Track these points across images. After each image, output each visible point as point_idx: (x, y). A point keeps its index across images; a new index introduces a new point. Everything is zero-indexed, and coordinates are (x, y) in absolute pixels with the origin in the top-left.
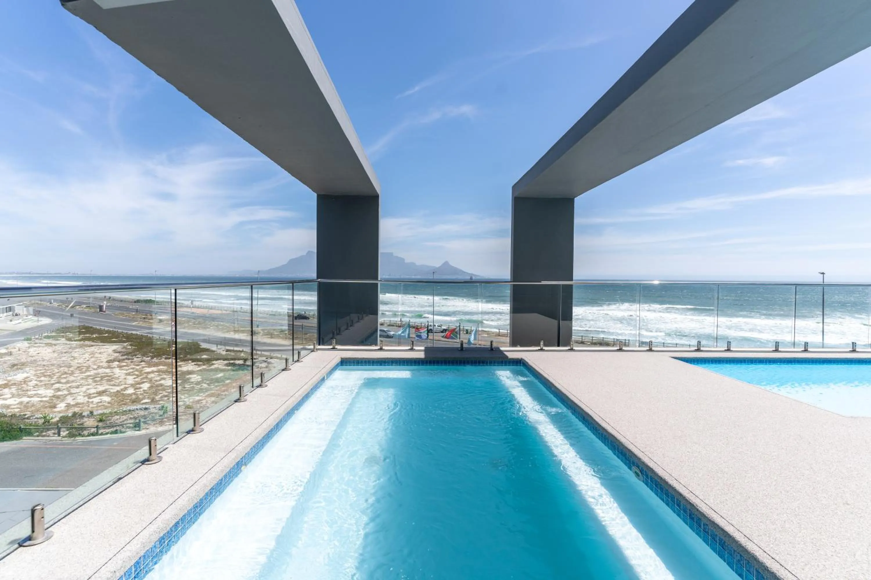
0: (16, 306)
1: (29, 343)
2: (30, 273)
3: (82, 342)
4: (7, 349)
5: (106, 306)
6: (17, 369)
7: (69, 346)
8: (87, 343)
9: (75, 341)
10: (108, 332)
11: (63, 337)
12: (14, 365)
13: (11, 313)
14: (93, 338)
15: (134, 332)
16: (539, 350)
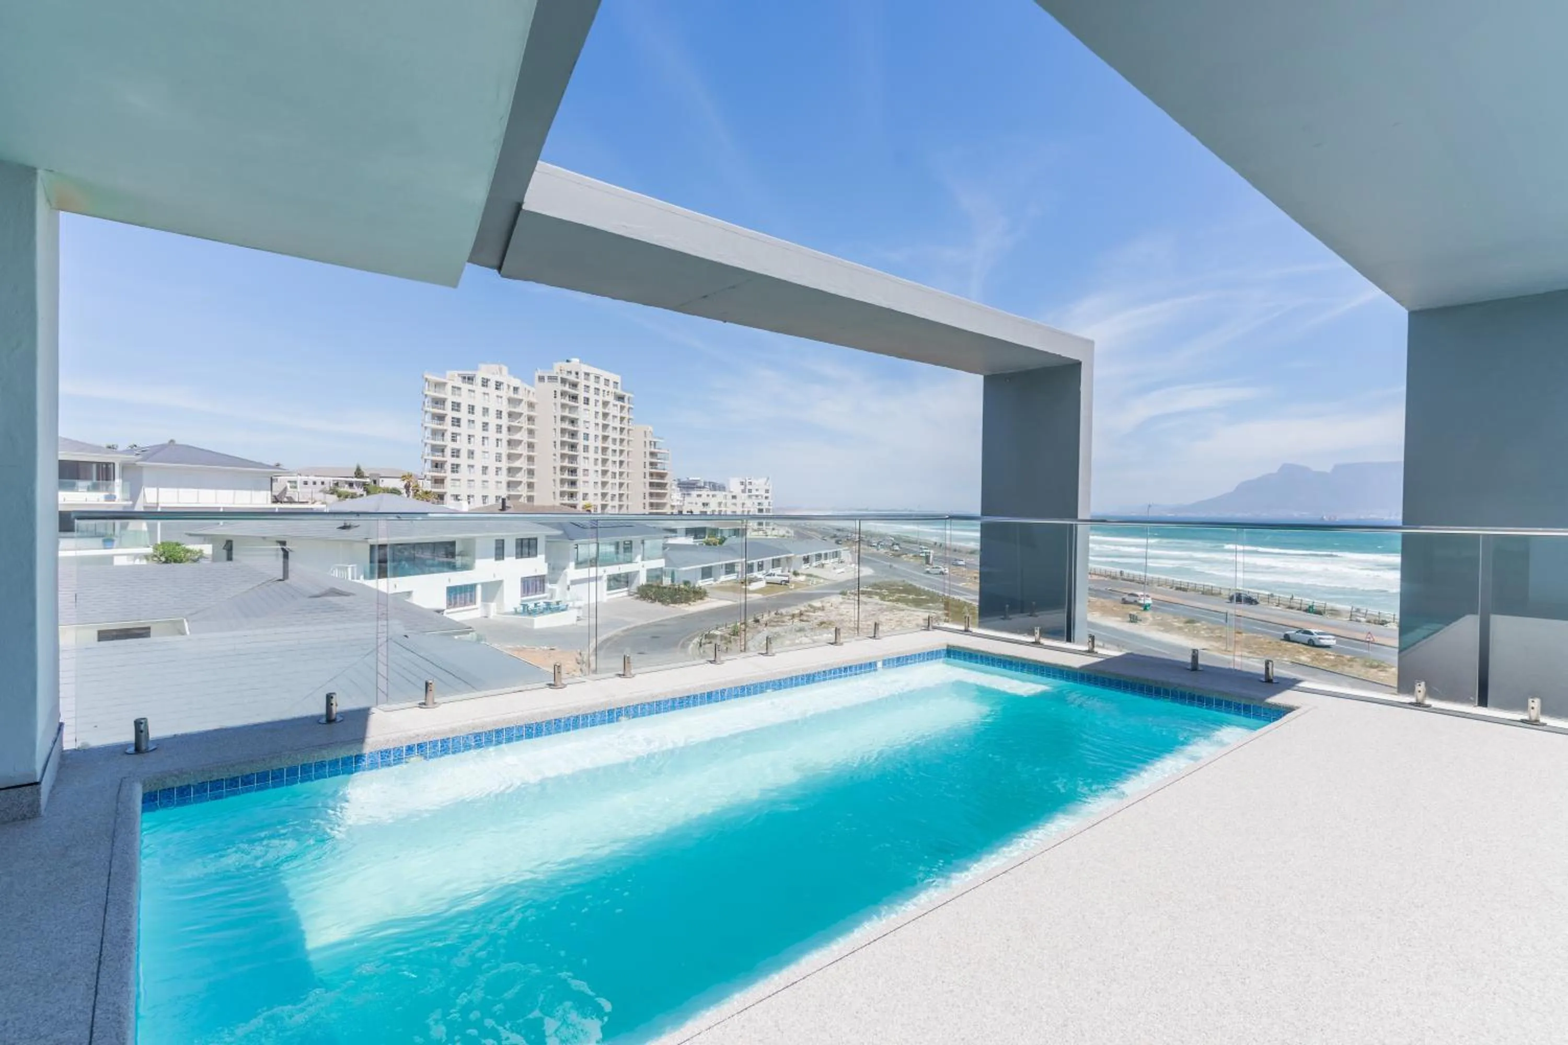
0: (843, 552)
1: (843, 598)
2: (866, 510)
3: (895, 604)
4: (822, 602)
5: (934, 557)
6: (824, 627)
7: (880, 607)
8: (900, 605)
9: (889, 601)
10: (927, 593)
11: (877, 594)
12: (822, 623)
13: (837, 559)
14: (909, 599)
15: (956, 597)
16: (1411, 704)
